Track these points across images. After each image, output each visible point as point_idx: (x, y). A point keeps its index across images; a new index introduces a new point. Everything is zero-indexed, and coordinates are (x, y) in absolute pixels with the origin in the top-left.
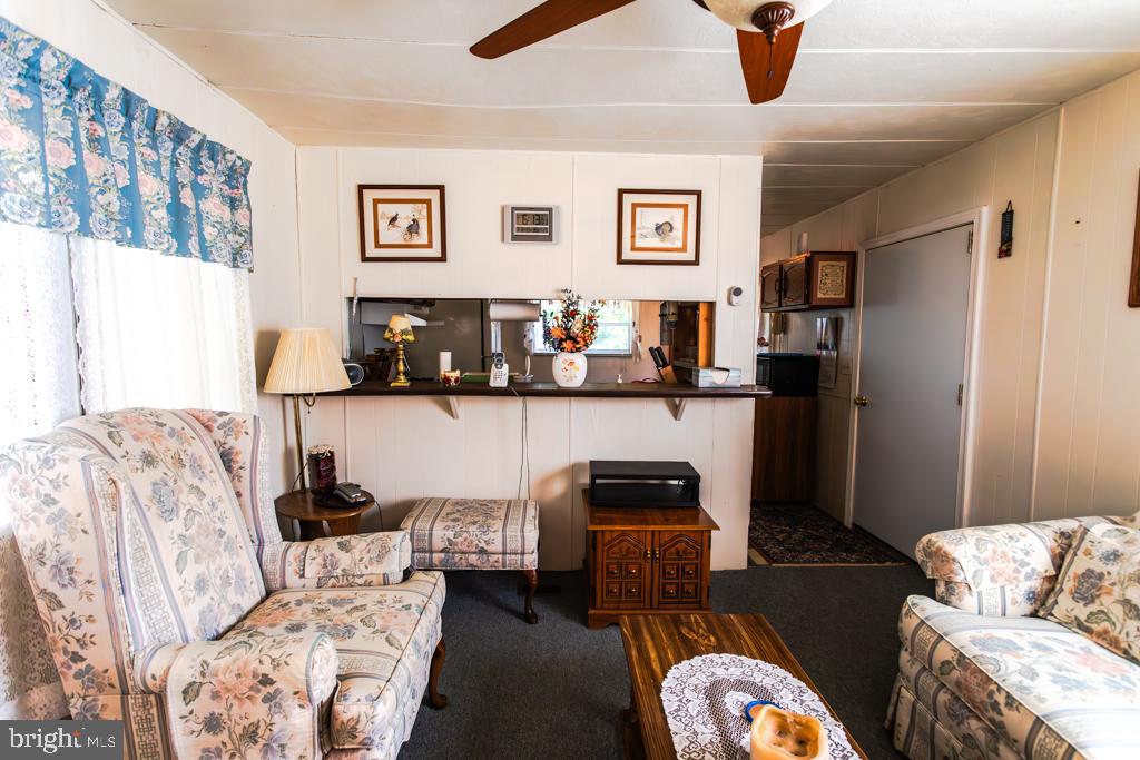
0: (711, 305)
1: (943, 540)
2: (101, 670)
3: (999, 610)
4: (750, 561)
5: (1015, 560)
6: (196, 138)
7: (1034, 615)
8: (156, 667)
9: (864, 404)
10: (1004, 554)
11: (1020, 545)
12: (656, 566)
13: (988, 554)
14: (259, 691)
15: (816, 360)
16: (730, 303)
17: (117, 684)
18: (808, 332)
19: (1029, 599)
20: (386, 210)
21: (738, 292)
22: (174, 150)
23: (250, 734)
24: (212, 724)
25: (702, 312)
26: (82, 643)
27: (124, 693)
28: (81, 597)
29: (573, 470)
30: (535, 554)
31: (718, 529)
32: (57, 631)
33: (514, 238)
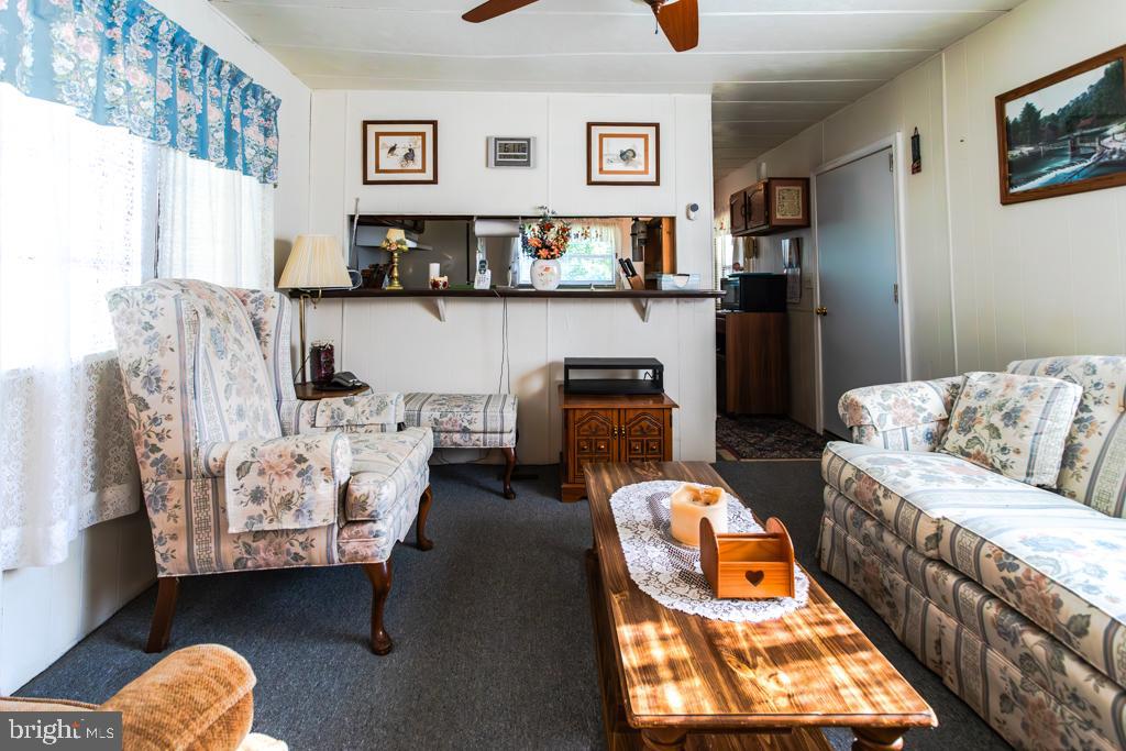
0: (672, 220)
1: (856, 395)
2: (173, 458)
3: (903, 447)
4: (719, 457)
5: (914, 407)
6: (246, 81)
7: (933, 450)
8: (217, 453)
9: (825, 314)
10: (905, 401)
11: (918, 395)
12: (623, 443)
13: (891, 402)
14: (295, 467)
15: (783, 278)
16: (688, 217)
17: (183, 470)
19: (928, 439)
20: (386, 141)
21: (694, 208)
22: (231, 89)
23: (287, 503)
24: (257, 496)
25: (665, 226)
26: (160, 437)
27: (189, 477)
28: (163, 401)
29: (550, 368)
30: (513, 435)
31: (677, 406)
32: (142, 429)
33: (497, 164)
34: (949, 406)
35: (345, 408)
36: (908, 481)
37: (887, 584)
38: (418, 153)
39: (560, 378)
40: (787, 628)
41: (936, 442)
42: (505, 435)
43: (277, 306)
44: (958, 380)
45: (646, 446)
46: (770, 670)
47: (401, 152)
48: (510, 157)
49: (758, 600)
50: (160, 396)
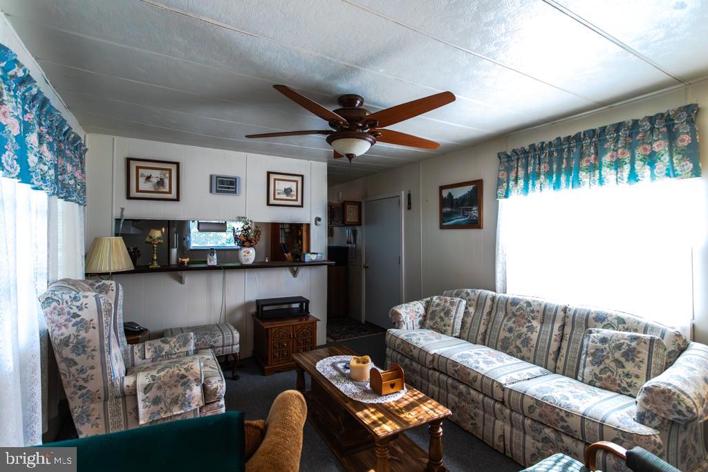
0: (308, 225)
1: (397, 309)
2: (95, 391)
3: (412, 327)
4: (327, 342)
5: (415, 312)
7: (421, 328)
9: (367, 267)
10: (413, 310)
11: (416, 307)
13: (408, 311)
15: (347, 249)
16: (316, 224)
17: (103, 396)
18: (343, 236)
19: (420, 324)
21: (319, 219)
23: (175, 401)
24: (156, 401)
25: (304, 228)
26: (86, 380)
27: (106, 400)
28: (88, 359)
29: (247, 306)
30: (238, 345)
31: (319, 320)
32: (72, 377)
33: (217, 191)
34: (426, 309)
35: (163, 345)
36: (420, 342)
37: (413, 381)
38: (167, 181)
39: (254, 310)
40: (406, 400)
41: (422, 325)
42: (234, 346)
43: (114, 289)
44: (429, 299)
45: (305, 342)
46: (408, 413)
47: (155, 180)
48: (225, 188)
49: (393, 393)
50: (86, 356)
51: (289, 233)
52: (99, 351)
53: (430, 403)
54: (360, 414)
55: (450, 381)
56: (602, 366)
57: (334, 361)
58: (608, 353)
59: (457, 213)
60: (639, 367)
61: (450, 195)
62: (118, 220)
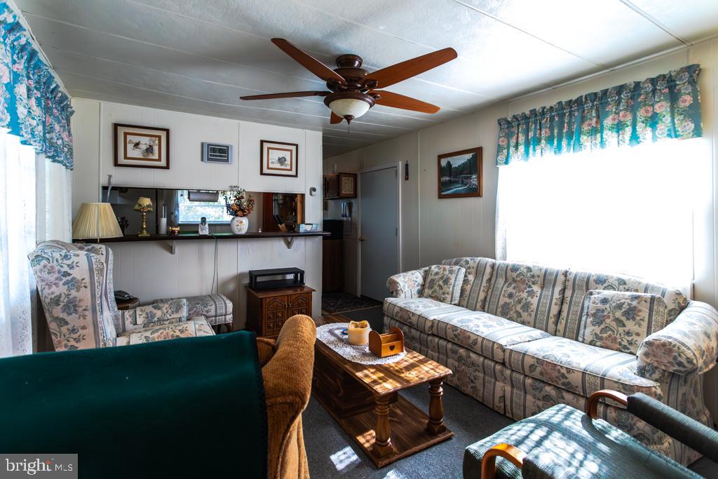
0: (303, 196)
1: (395, 278)
3: (411, 297)
4: (322, 314)
5: (413, 281)
7: (420, 297)
9: (363, 240)
10: (410, 279)
11: (414, 276)
12: (290, 311)
13: (407, 279)
15: (341, 222)
16: (311, 194)
18: (338, 209)
19: (418, 293)
20: (132, 139)
21: (314, 190)
25: (299, 198)
26: (77, 340)
28: (79, 318)
29: (239, 277)
30: (231, 315)
31: (314, 290)
32: (62, 337)
33: (209, 159)
34: (425, 279)
35: (155, 311)
36: (419, 309)
38: (156, 148)
39: (246, 281)
40: (406, 361)
41: (421, 294)
42: (227, 317)
43: (104, 253)
44: (427, 268)
46: (408, 373)
47: (143, 147)
48: (217, 156)
50: (78, 316)
51: (282, 204)
52: (91, 311)
53: (431, 364)
54: (359, 374)
55: (450, 346)
56: (603, 326)
57: (331, 328)
58: (609, 313)
59: (457, 182)
60: (640, 325)
61: (449, 163)
62: (105, 188)
